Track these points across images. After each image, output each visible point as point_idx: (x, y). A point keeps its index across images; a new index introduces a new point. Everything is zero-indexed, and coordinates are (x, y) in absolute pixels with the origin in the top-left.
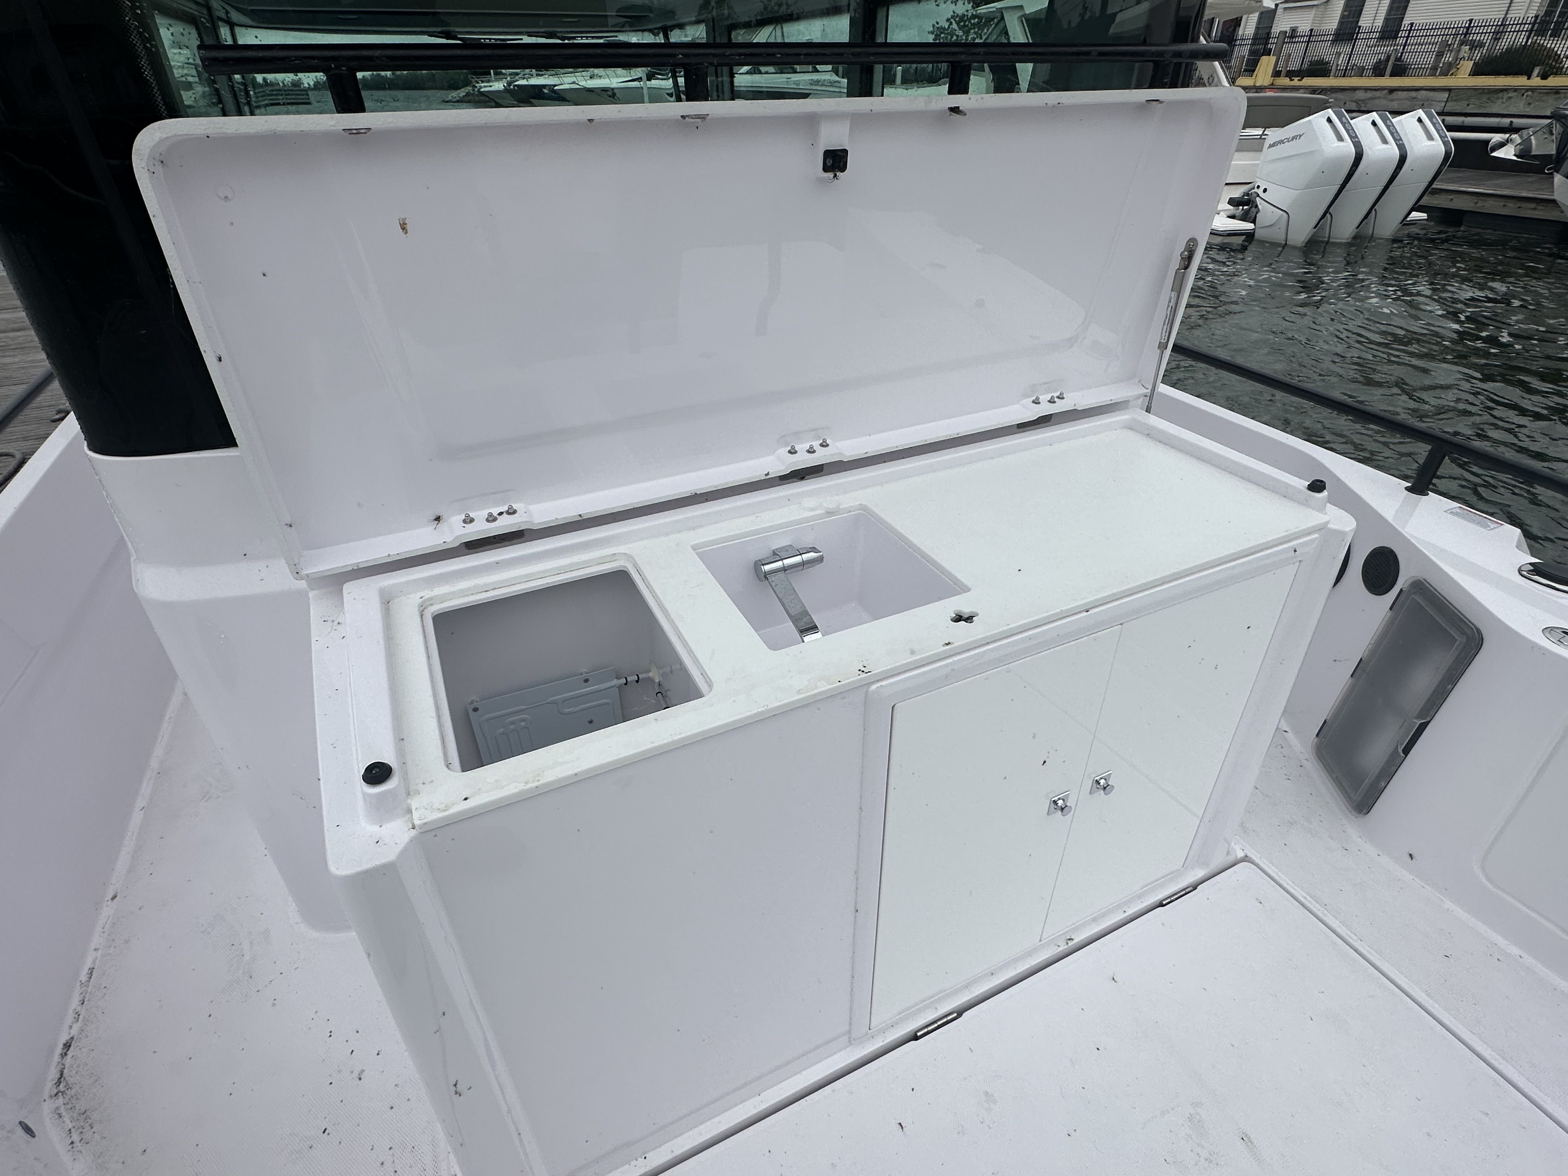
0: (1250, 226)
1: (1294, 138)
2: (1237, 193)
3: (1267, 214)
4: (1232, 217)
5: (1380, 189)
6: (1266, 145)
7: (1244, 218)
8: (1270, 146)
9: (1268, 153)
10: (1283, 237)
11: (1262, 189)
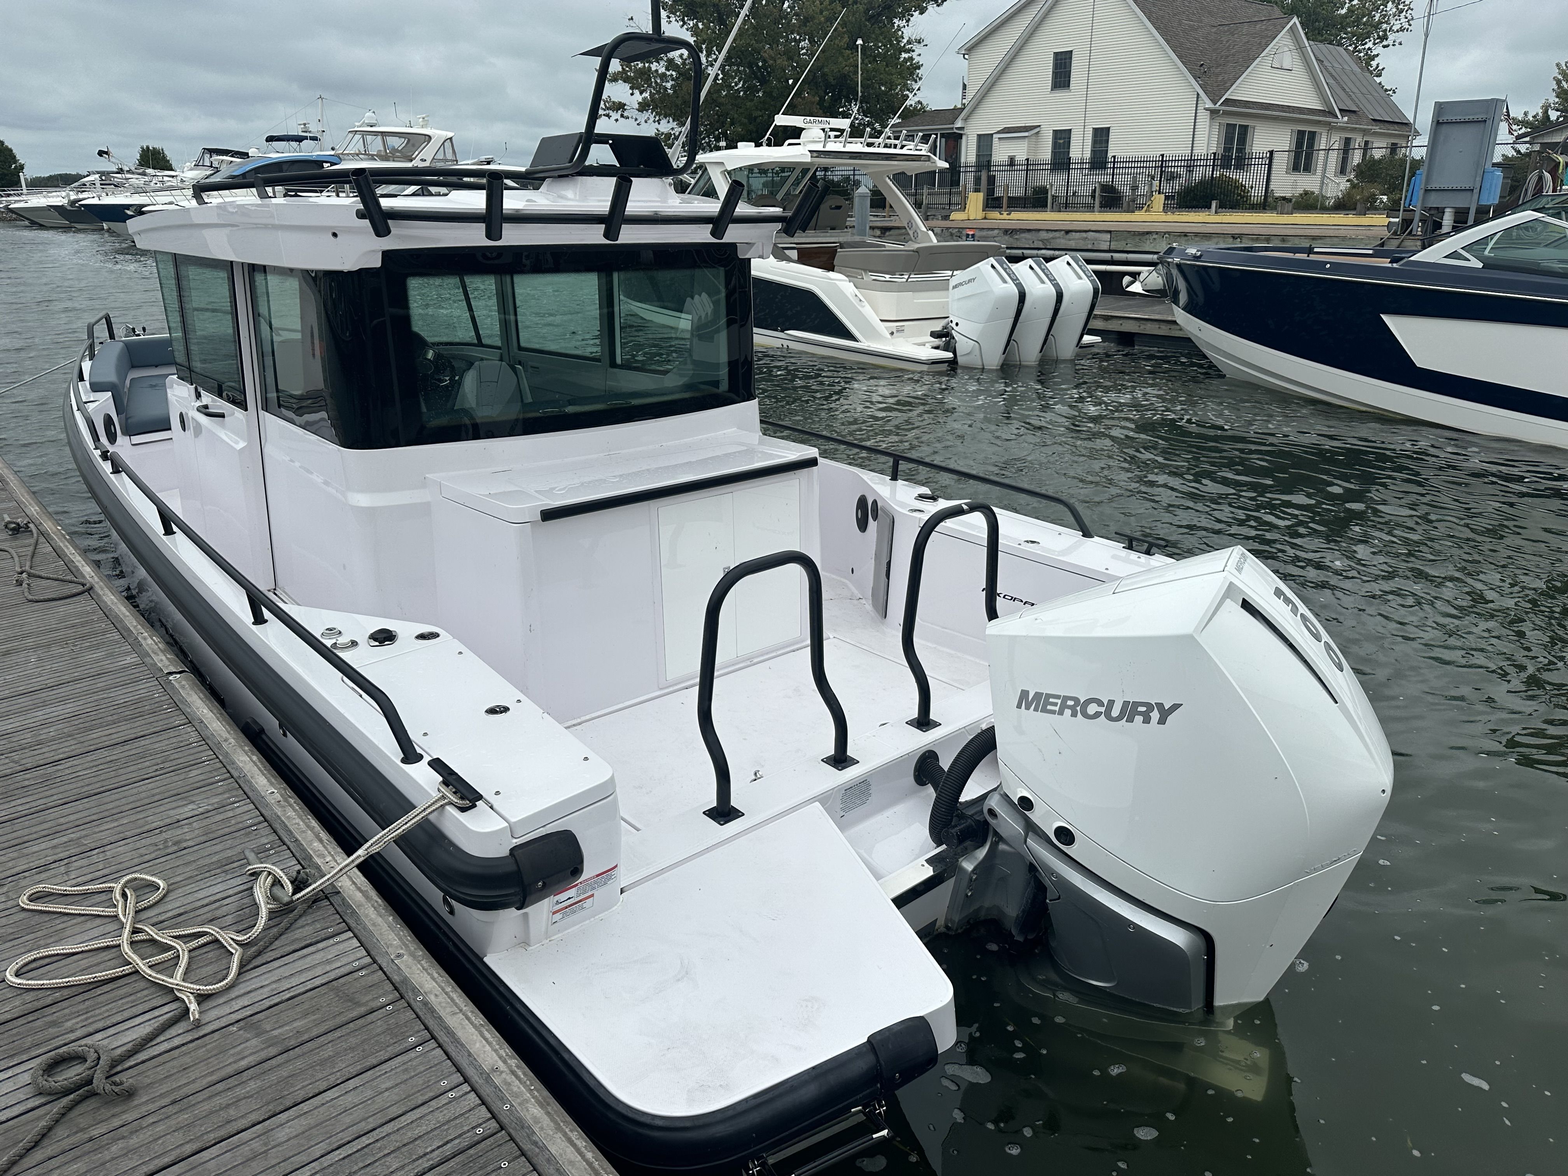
0: (950, 355)
1: (970, 281)
2: (938, 326)
3: (963, 345)
4: (937, 348)
5: (1048, 320)
6: (951, 287)
7: (946, 349)
8: (955, 287)
9: (954, 294)
10: (980, 363)
11: (954, 323)
